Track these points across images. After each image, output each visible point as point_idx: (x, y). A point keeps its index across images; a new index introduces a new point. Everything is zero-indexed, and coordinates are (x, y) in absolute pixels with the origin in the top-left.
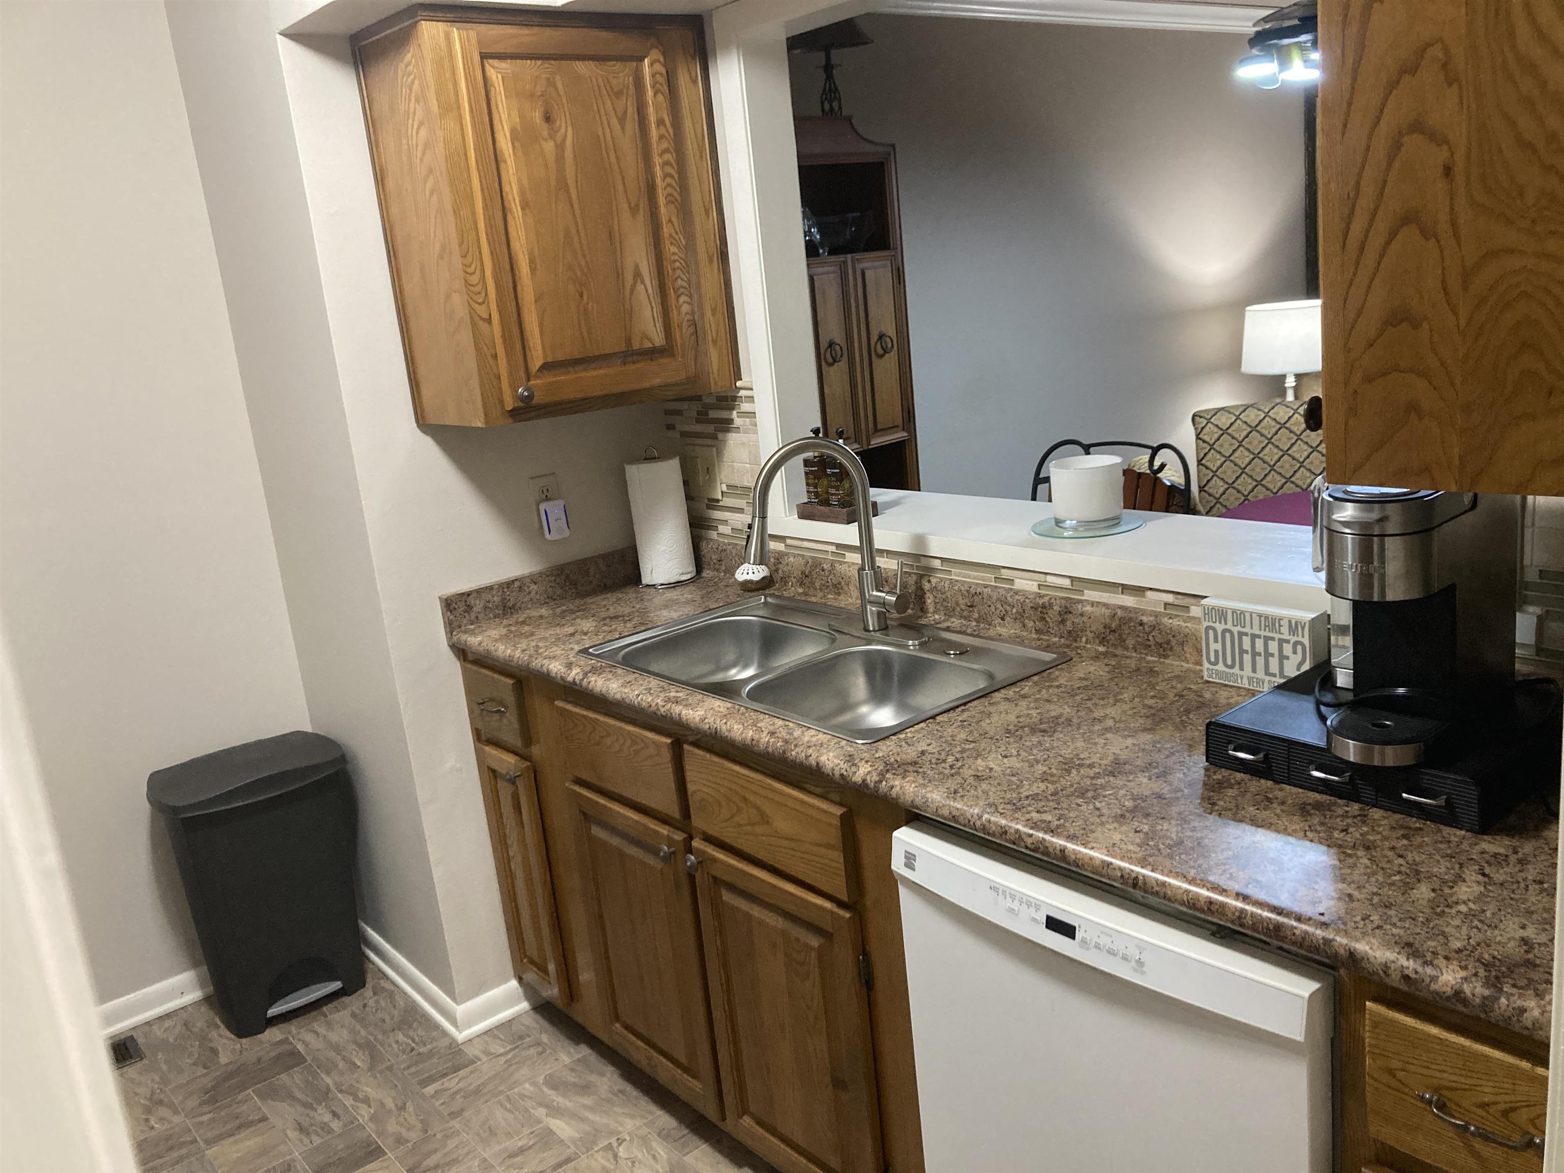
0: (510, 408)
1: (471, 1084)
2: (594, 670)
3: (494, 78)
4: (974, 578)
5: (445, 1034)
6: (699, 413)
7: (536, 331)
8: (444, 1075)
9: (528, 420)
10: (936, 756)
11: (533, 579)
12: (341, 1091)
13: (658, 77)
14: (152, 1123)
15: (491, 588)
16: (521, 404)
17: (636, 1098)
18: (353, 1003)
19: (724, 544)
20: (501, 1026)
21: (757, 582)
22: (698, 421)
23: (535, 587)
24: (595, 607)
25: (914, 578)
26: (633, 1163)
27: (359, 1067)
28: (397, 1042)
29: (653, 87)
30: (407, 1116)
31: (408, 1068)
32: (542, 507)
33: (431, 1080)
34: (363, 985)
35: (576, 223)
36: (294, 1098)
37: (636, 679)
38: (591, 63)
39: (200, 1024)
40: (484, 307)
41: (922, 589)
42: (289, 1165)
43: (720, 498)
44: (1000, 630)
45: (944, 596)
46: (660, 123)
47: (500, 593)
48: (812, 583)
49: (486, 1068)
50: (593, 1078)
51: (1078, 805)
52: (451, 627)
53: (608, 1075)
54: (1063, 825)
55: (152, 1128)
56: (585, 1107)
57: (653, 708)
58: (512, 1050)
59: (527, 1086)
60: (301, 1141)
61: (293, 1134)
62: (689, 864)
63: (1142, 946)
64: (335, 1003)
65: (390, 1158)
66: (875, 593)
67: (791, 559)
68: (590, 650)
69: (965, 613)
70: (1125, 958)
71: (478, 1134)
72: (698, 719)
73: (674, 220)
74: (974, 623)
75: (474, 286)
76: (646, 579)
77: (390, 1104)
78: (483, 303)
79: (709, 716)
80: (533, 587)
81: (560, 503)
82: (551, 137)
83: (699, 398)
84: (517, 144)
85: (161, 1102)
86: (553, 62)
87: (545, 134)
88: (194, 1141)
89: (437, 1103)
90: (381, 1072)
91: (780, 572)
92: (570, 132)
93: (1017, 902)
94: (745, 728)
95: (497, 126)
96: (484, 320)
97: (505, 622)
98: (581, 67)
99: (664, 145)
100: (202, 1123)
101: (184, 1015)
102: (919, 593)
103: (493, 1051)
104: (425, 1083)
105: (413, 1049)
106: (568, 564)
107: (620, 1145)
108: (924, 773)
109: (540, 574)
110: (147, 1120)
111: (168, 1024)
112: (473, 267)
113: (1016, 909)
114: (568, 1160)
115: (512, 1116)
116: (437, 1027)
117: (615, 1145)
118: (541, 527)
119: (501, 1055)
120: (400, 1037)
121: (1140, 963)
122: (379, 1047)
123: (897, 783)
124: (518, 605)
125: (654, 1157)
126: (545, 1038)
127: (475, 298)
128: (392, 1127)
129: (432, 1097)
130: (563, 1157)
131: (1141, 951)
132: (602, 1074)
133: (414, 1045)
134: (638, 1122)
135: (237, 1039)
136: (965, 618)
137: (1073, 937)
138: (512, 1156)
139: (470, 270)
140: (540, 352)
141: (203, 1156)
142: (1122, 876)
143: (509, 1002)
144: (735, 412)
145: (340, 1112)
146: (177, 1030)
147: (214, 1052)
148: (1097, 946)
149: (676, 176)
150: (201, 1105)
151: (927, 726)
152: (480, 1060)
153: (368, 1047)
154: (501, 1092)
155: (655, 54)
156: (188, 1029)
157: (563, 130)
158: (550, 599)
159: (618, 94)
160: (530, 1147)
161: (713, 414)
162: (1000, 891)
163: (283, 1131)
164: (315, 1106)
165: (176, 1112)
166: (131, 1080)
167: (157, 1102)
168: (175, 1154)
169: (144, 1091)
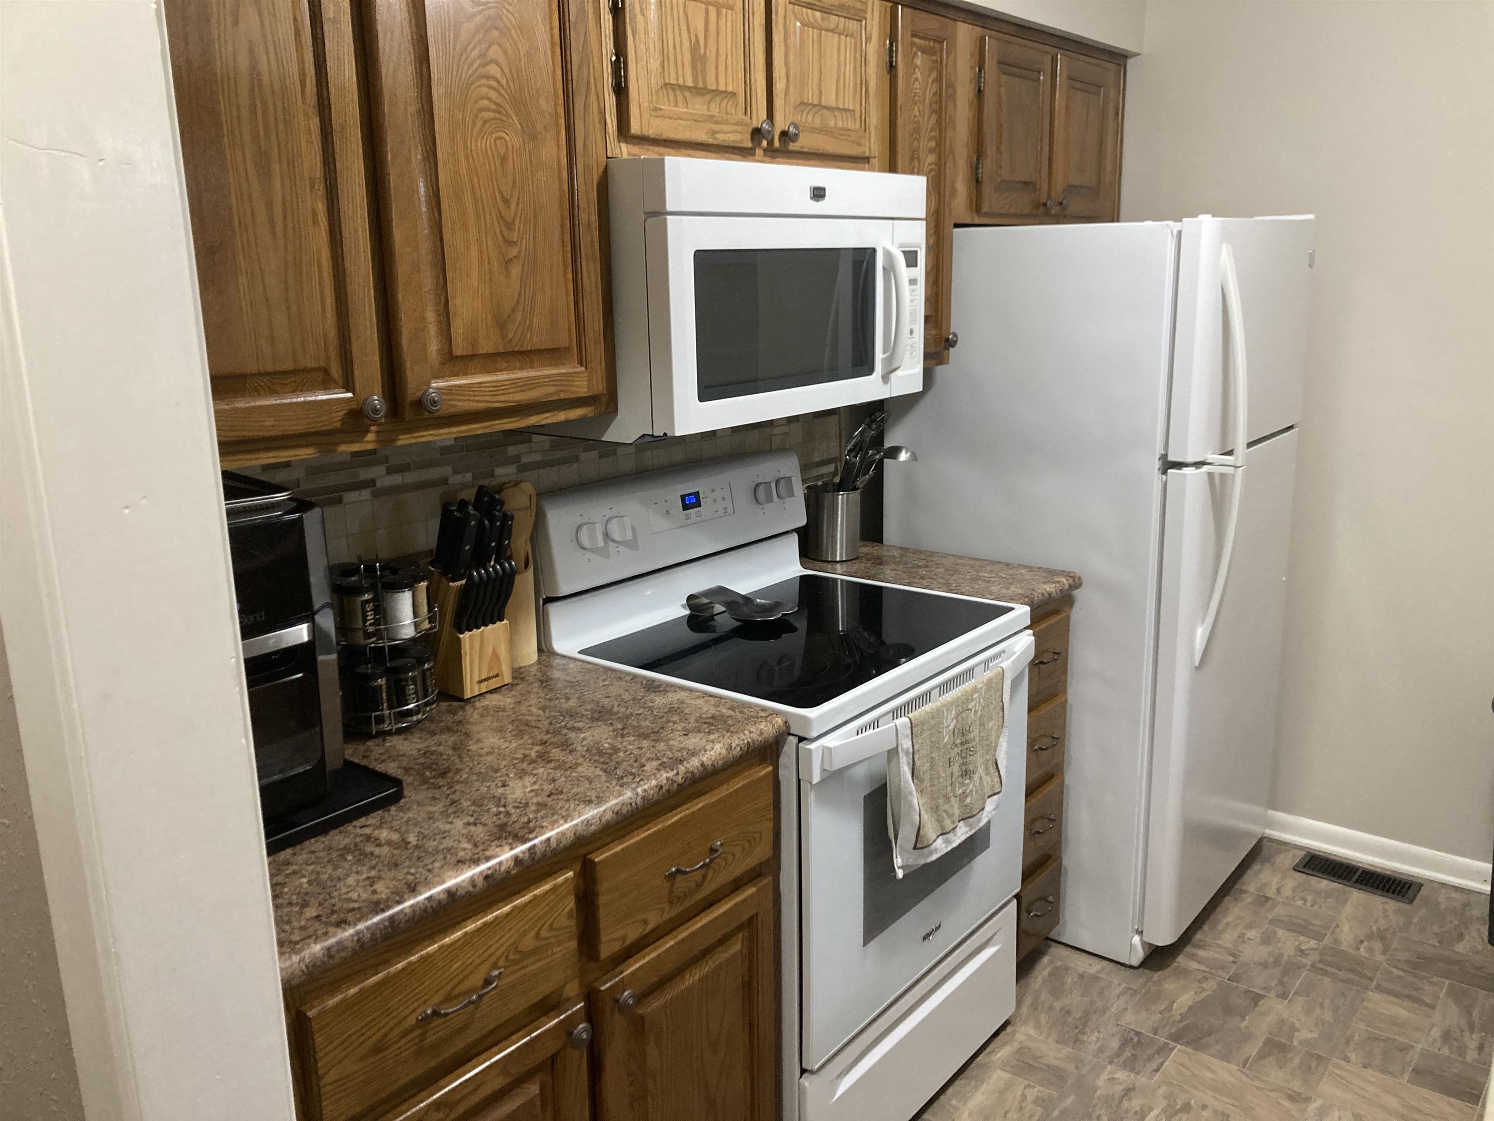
14: (1362, 946)
36: (1470, 1014)
39: (1473, 911)
42: (1406, 1049)
55: (1358, 949)
60: (1435, 1042)
61: (1436, 1033)
85: (1383, 939)
88: (1371, 979)
100: (1389, 972)
101: (1474, 897)
110: (1362, 942)
111: (1457, 895)
135: (1488, 942)
141: (1365, 992)
146: (1455, 903)
147: (1460, 936)
150: (1406, 962)
163: (1433, 1025)
164: (1476, 1030)
165: (1384, 953)
166: (1385, 911)
167: (1382, 936)
168: (1350, 975)
169: (1383, 924)
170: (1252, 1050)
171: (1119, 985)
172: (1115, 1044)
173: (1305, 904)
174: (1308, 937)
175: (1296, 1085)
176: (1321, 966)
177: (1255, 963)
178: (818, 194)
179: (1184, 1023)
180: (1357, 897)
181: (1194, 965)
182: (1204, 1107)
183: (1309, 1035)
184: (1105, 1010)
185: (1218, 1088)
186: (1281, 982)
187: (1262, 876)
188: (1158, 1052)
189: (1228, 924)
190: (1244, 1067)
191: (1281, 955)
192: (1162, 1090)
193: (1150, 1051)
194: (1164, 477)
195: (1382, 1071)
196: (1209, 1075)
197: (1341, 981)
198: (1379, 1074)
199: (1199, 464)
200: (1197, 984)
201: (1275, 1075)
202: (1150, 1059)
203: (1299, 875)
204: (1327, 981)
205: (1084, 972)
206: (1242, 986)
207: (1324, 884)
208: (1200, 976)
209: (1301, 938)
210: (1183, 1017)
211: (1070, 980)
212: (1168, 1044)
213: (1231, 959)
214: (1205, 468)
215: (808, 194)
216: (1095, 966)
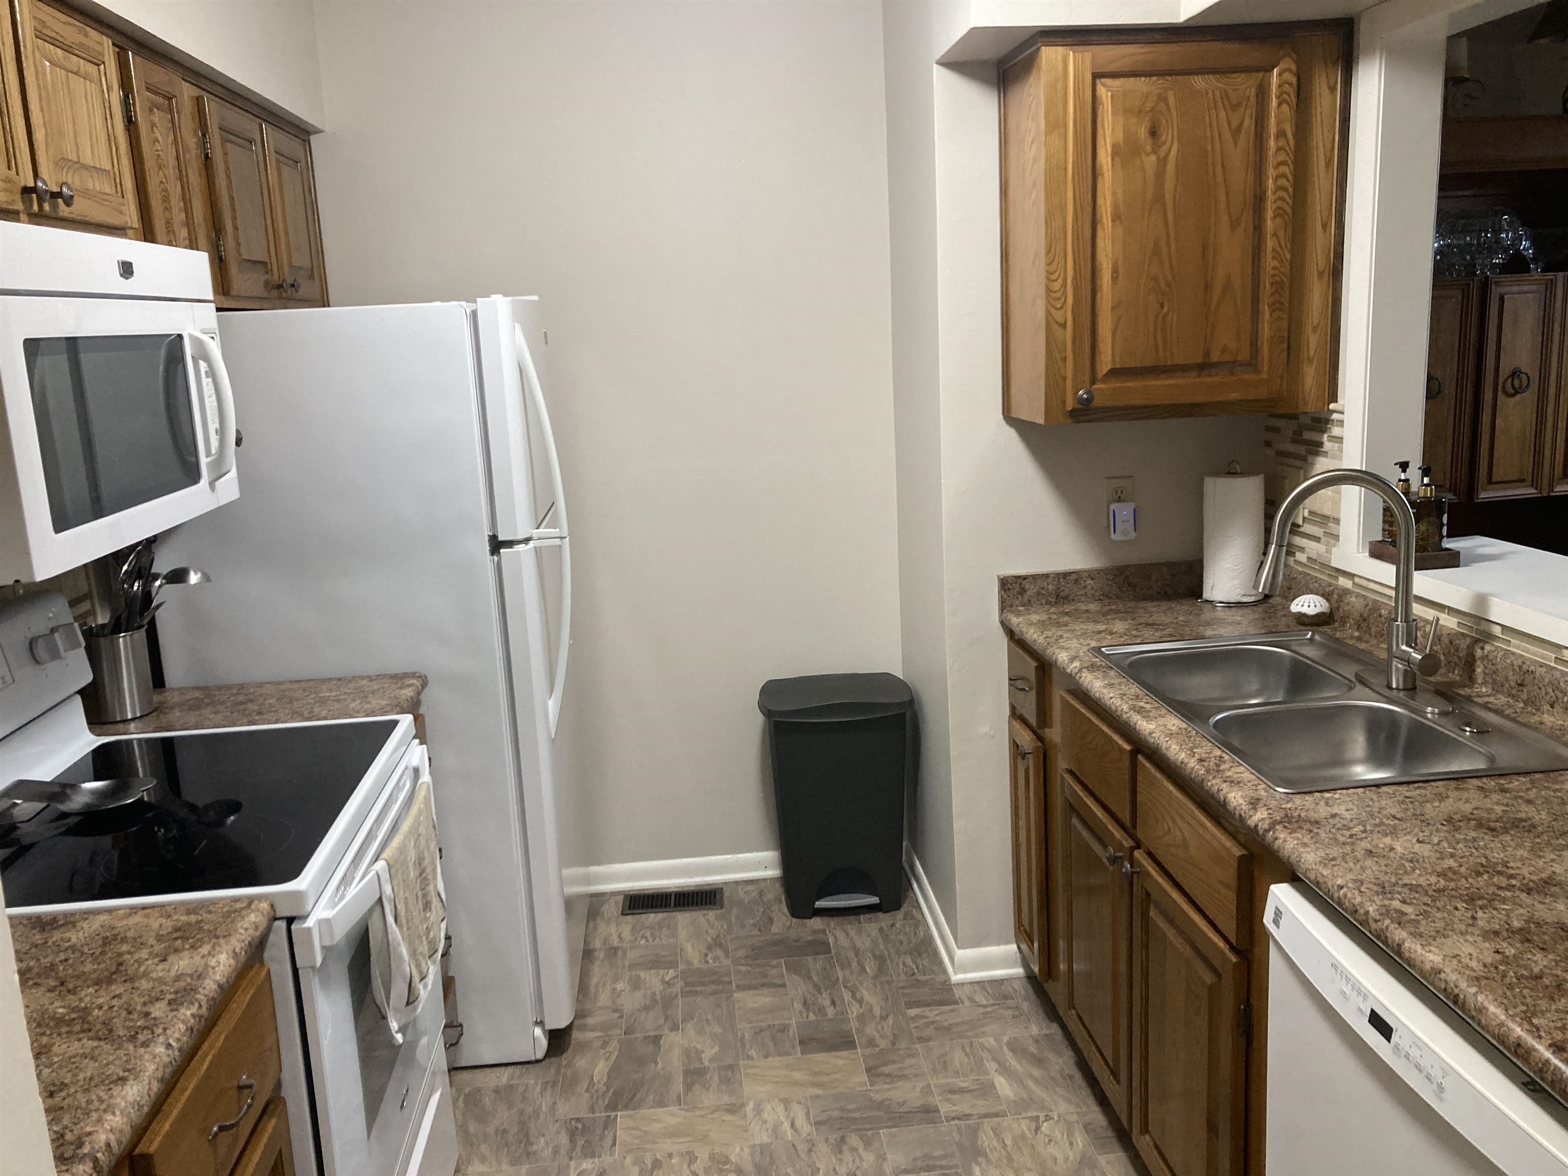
0: (1070, 409)
1: (946, 1020)
2: (1092, 668)
3: (1104, 96)
4: (1534, 654)
5: (945, 972)
6: (1295, 433)
7: (1109, 335)
8: (929, 1005)
9: (1089, 421)
10: (1345, 822)
11: (1091, 574)
12: (845, 987)
13: (1287, 88)
14: (709, 958)
15: (1046, 576)
16: (1080, 406)
17: (1080, 1087)
18: (884, 919)
19: (1297, 571)
20: (993, 982)
21: (1313, 616)
22: (1294, 441)
23: (1092, 582)
24: (1142, 611)
25: (1468, 641)
26: (1050, 1141)
27: (867, 973)
28: (904, 964)
29: (1278, 97)
30: (885, 1026)
31: (903, 988)
32: (1113, 506)
33: (917, 1004)
34: (898, 907)
35: (1168, 235)
36: (810, 978)
37: (1120, 684)
38: (1211, 77)
39: (770, 896)
40: (1061, 312)
41: (1474, 656)
42: (785, 1028)
43: (1300, 523)
44: (1548, 719)
45: (1494, 668)
46: (1281, 134)
47: (1056, 583)
48: (1369, 628)
49: (965, 1012)
50: (1051, 1056)
51: (1456, 909)
52: (1005, 606)
53: (1065, 1058)
54: (1418, 922)
55: (707, 962)
56: (1031, 1076)
57: (1119, 713)
58: (993, 1005)
59: (991, 1040)
60: (801, 1013)
61: (798, 1006)
62: (1124, 870)
63: (1447, 1070)
64: (872, 916)
65: (858, 1053)
66: (1404, 647)
67: (1353, 599)
68: (1103, 649)
69: (1514, 692)
70: (1428, 1078)
71: (933, 1064)
72: (1148, 731)
73: (1281, 234)
74: (1521, 705)
75: (1055, 292)
76: (1207, 594)
77: (877, 1011)
78: (1061, 308)
79: (1157, 731)
80: (1089, 581)
81: (1132, 506)
82: (1154, 152)
83: (1295, 417)
84: (1117, 159)
85: (720, 945)
86: (1169, 78)
87: (1149, 148)
88: (730, 983)
89: (913, 1025)
90: (881, 983)
91: (1341, 610)
92: (1176, 145)
93: (1350, 987)
94: (1181, 749)
95: (1100, 142)
96: (1059, 324)
97: (1053, 610)
98: (1199, 82)
99: (1282, 157)
100: (739, 971)
101: (763, 885)
102: (1470, 659)
103: (977, 1000)
104: (911, 1005)
105: (914, 974)
106: (1130, 566)
107: (1046, 1120)
108: (1317, 834)
109: (1099, 571)
110: (706, 955)
111: (750, 888)
112: (1057, 273)
113: (1348, 992)
114: (996, 1115)
115: (967, 1060)
116: (941, 963)
117: (1042, 1119)
118: (1109, 526)
119: (981, 1006)
120: (909, 961)
121: (1440, 1087)
122: (889, 962)
123: (1282, 836)
124: (1072, 597)
125: (1071, 1144)
126: (1025, 1006)
127: (1053, 302)
128: (870, 1030)
129: (912, 1018)
130: (993, 1111)
131: (1445, 1075)
132: (1059, 1054)
133: (916, 971)
134: (1072, 1109)
135: (790, 917)
136: (1513, 697)
137: (1389, 1039)
138: (952, 1092)
139: (1054, 277)
140: (1110, 357)
141: (732, 996)
142: (1445, 990)
143: (1004, 962)
144: (1326, 435)
145: (838, 1002)
146: (753, 895)
147: (771, 920)
148: (1407, 1056)
149: (1291, 190)
150: (746, 957)
151: (1364, 793)
152: (962, 1003)
153: (881, 960)
154: (968, 1037)
155: (1288, 63)
156: (761, 896)
157: (1168, 144)
158: (1104, 597)
159: (1235, 107)
160: (970, 1091)
161: (1307, 435)
162: (1339, 971)
163: (792, 1000)
164: (822, 990)
165: (727, 956)
166: (708, 921)
167: (717, 943)
168: (714, 987)
169: (713, 932)
170: (678, 1086)
171: (536, 1083)
172: (564, 1140)
173: (647, 940)
174: (665, 968)
175: (727, 1099)
176: (688, 989)
177: (638, 1010)
178: (127, 269)
179: (612, 1090)
180: (684, 919)
181: (590, 1035)
182: (670, 1156)
183: (714, 1051)
184: (537, 1114)
185: (673, 1133)
186: (667, 1018)
187: (600, 930)
188: (605, 1127)
189: (597, 986)
190: (680, 1104)
191: (654, 994)
192: (629, 1160)
193: (598, 1131)
194: (496, 558)
195: (780, 1055)
196: (658, 1126)
197: (711, 994)
198: (778, 1058)
199: (527, 540)
200: (602, 1051)
201: (709, 1098)
202: (602, 1137)
203: (629, 918)
204: (699, 999)
205: (497, 1087)
206: (639, 1035)
207: (652, 918)
208: (601, 1043)
209: (661, 972)
210: (608, 1086)
211: (487, 1099)
212: (609, 1116)
213: (617, 1015)
214: (532, 544)
215: (116, 271)
216: (504, 1075)
